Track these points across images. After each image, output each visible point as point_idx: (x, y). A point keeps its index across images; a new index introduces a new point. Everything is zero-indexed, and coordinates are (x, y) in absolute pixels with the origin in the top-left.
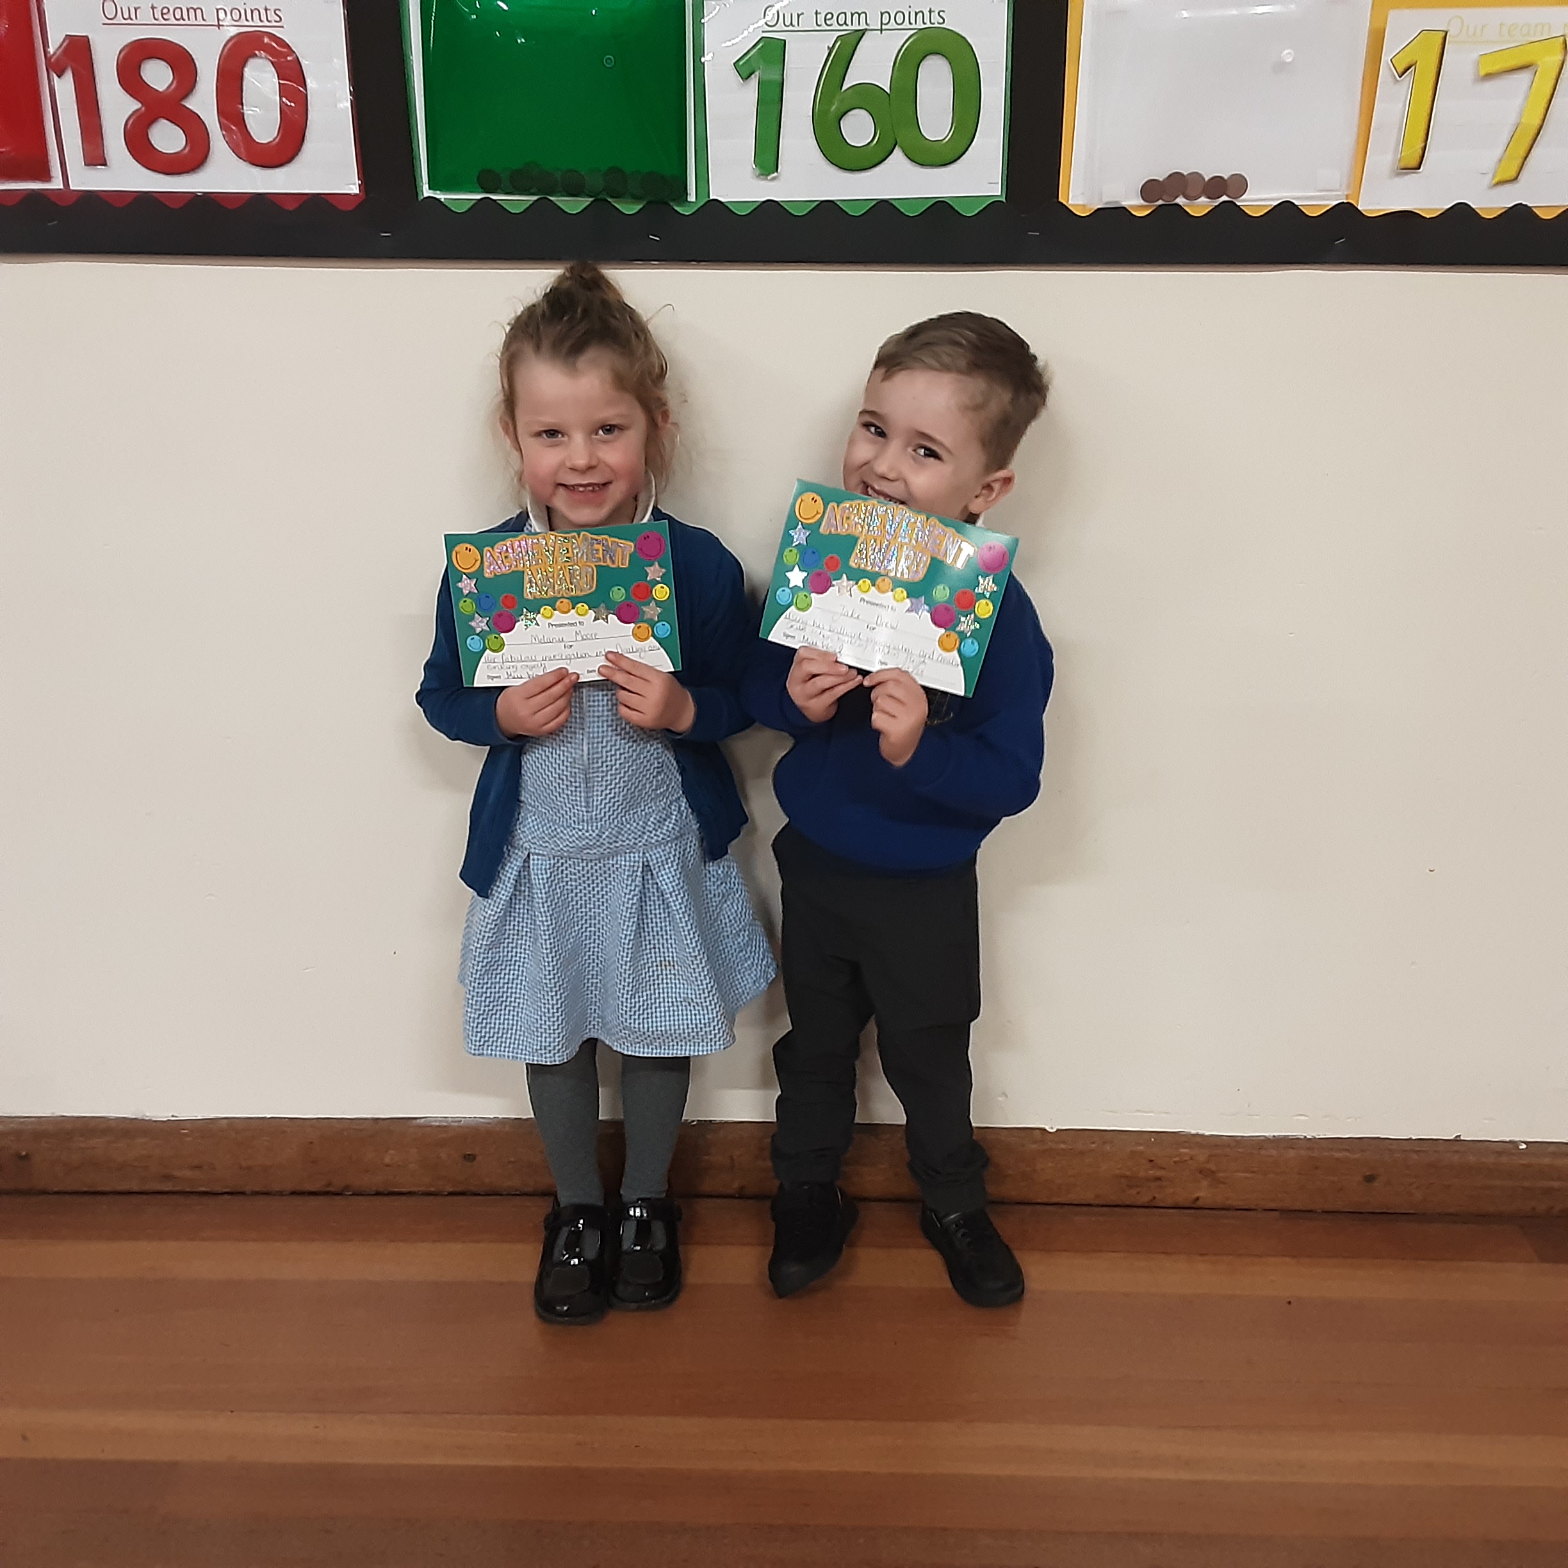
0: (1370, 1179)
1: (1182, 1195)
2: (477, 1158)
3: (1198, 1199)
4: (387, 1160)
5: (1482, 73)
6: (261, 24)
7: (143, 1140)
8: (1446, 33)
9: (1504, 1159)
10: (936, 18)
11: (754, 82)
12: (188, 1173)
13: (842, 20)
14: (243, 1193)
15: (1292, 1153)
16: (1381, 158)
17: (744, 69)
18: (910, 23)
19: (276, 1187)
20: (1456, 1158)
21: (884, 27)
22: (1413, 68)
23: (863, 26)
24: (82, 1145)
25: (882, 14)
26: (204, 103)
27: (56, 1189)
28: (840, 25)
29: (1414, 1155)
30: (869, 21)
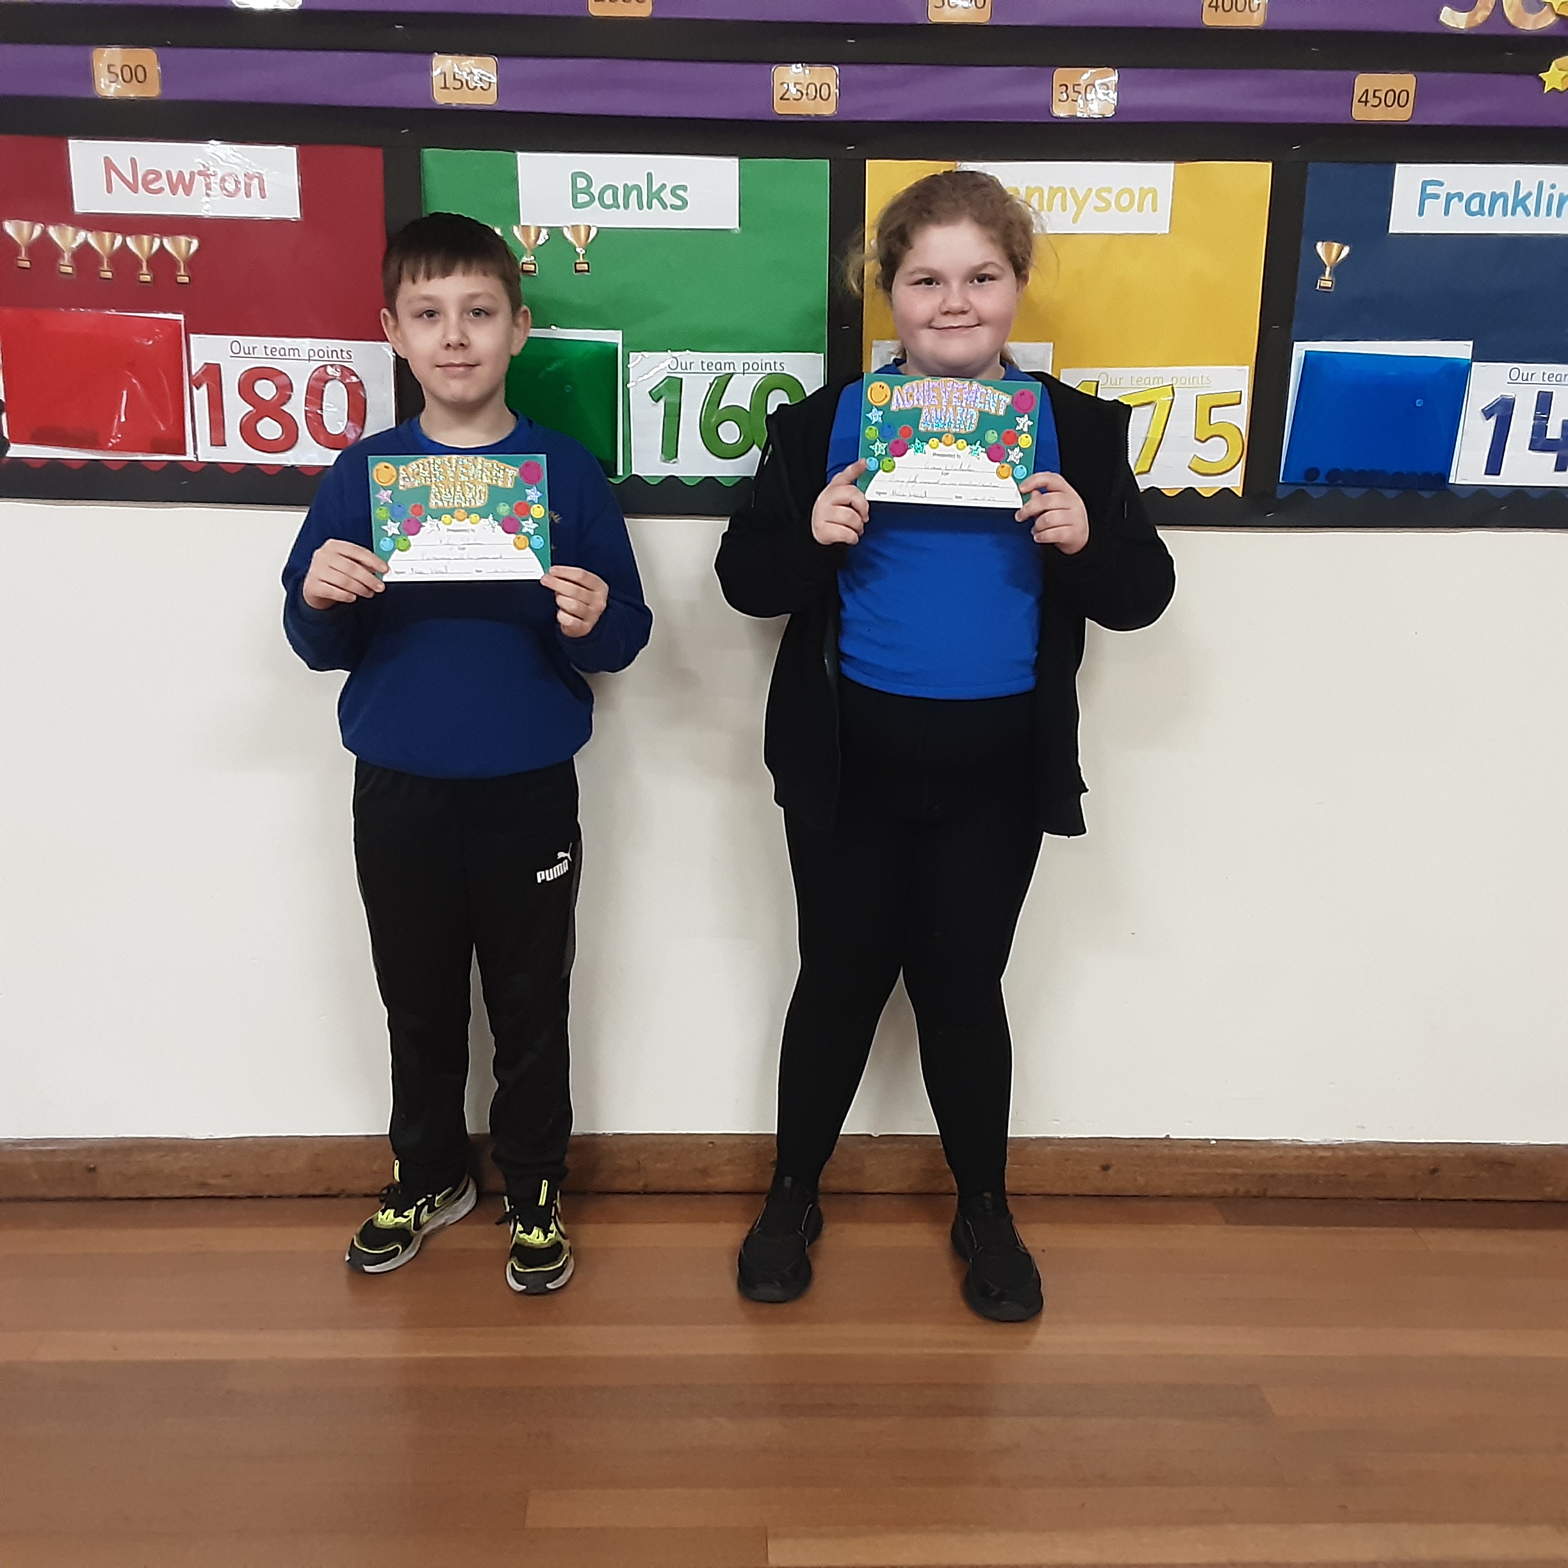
0: (1105, 1168)
4: (375, 1168)
6: (338, 360)
7: (186, 1154)
8: (1098, 382)
9: (1200, 1152)
10: (779, 368)
12: (221, 1182)
13: (719, 366)
14: (261, 1197)
15: (1048, 1149)
17: (655, 396)
18: (762, 369)
19: (288, 1192)
20: (1166, 1151)
21: (746, 372)
23: (732, 371)
24: (139, 1159)
25: (744, 364)
26: (296, 408)
27: (115, 1196)
28: (717, 370)
29: (1135, 1149)
30: (735, 369)
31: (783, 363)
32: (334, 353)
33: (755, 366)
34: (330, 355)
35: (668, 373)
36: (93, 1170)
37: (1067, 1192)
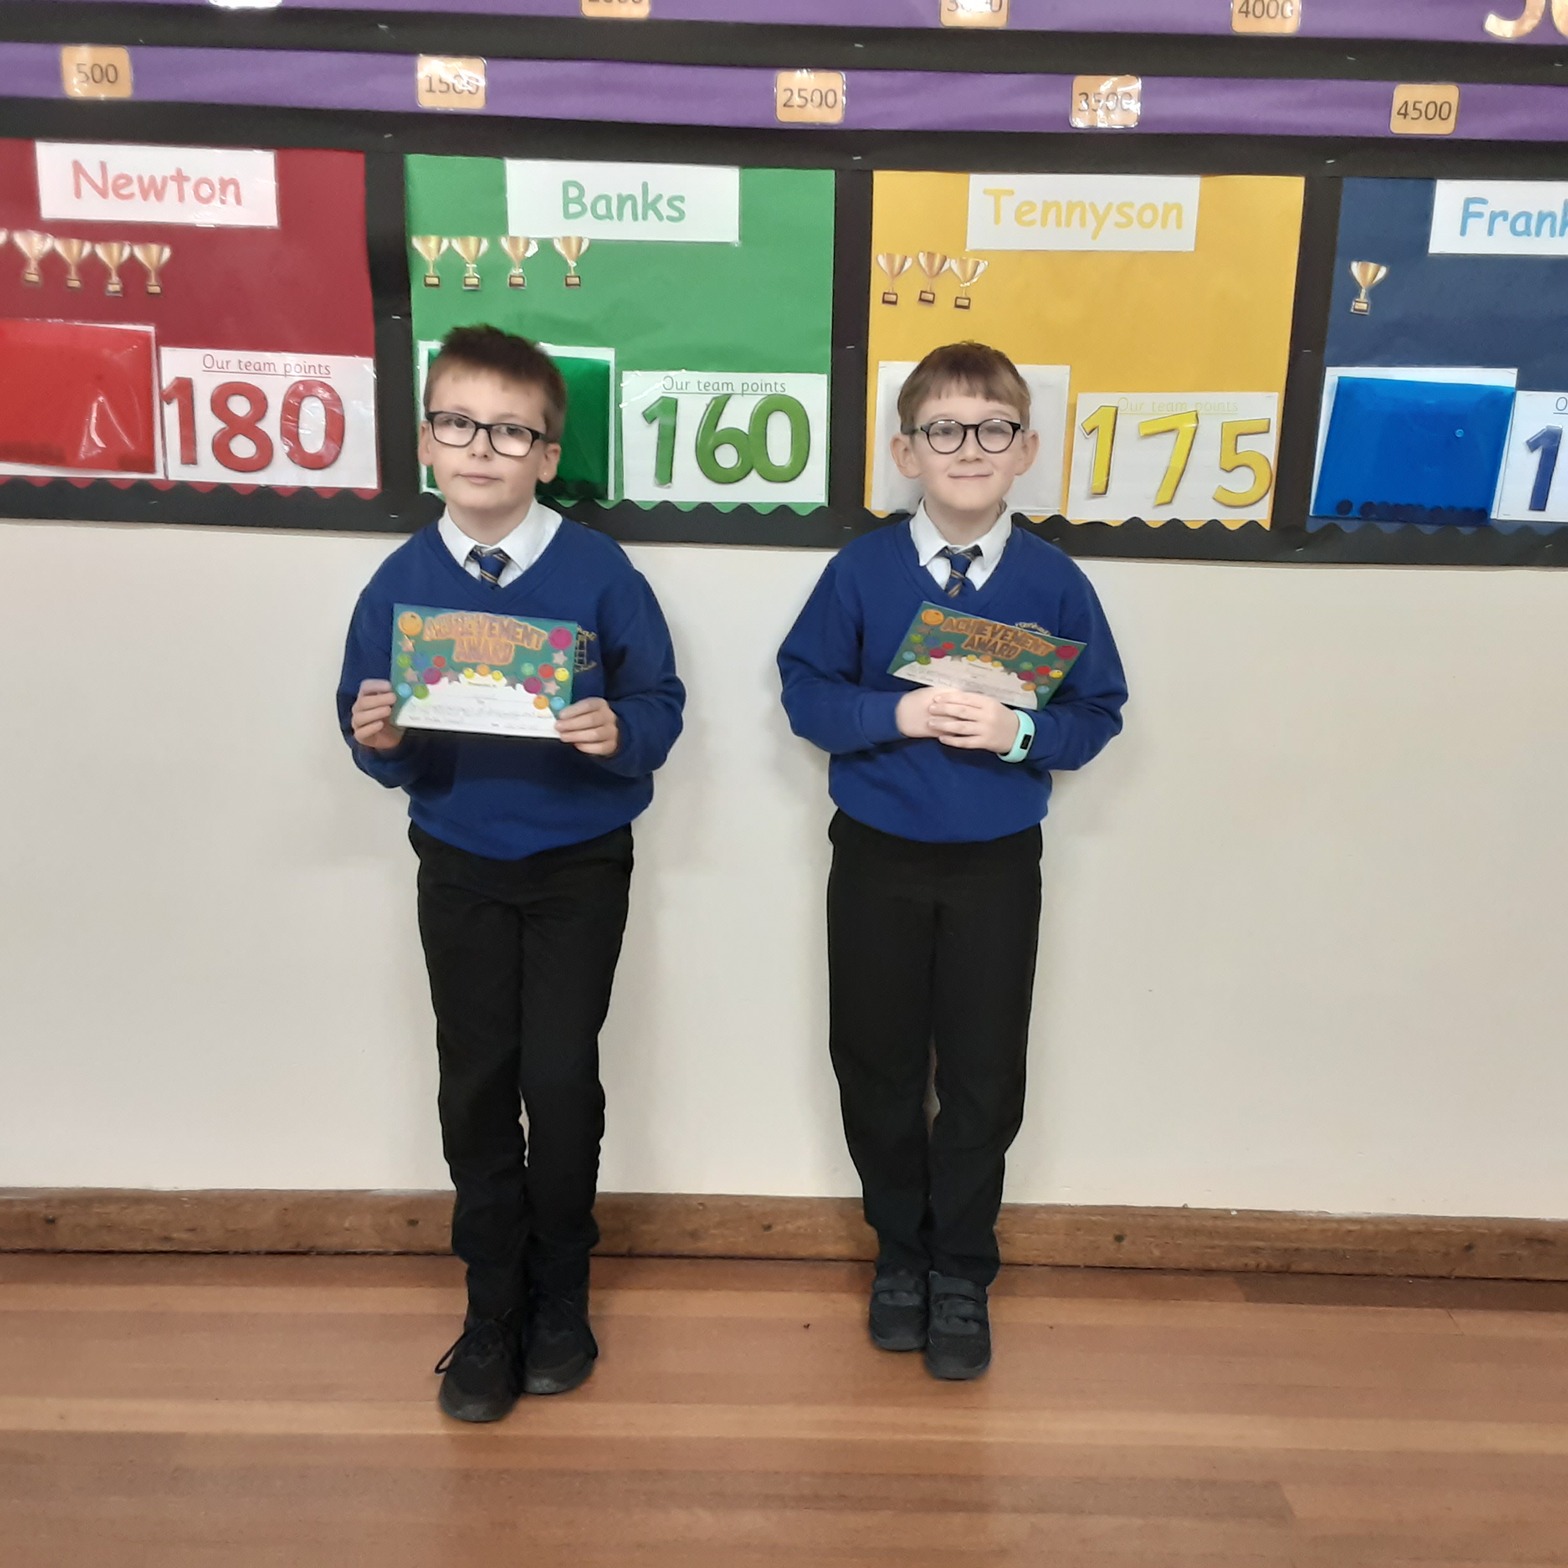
0: (1119, 1238)
2: (420, 1223)
4: (347, 1225)
5: (1142, 434)
6: (316, 375)
7: (150, 1207)
8: (1118, 408)
9: (1219, 1223)
10: (779, 388)
11: (655, 425)
12: (185, 1236)
13: (716, 387)
14: (226, 1253)
15: (1058, 1217)
16: (1079, 486)
17: (649, 416)
18: (762, 390)
19: (255, 1248)
20: (1183, 1222)
21: (744, 392)
22: (1096, 430)
23: (730, 391)
24: (98, 1210)
25: (743, 384)
26: (271, 425)
27: (75, 1249)
28: (714, 390)
29: (1152, 1220)
30: (734, 388)
31: (785, 384)
32: (312, 368)
33: (755, 387)
34: (307, 371)
35: (664, 393)
36: (51, 1222)
37: (1079, 1264)
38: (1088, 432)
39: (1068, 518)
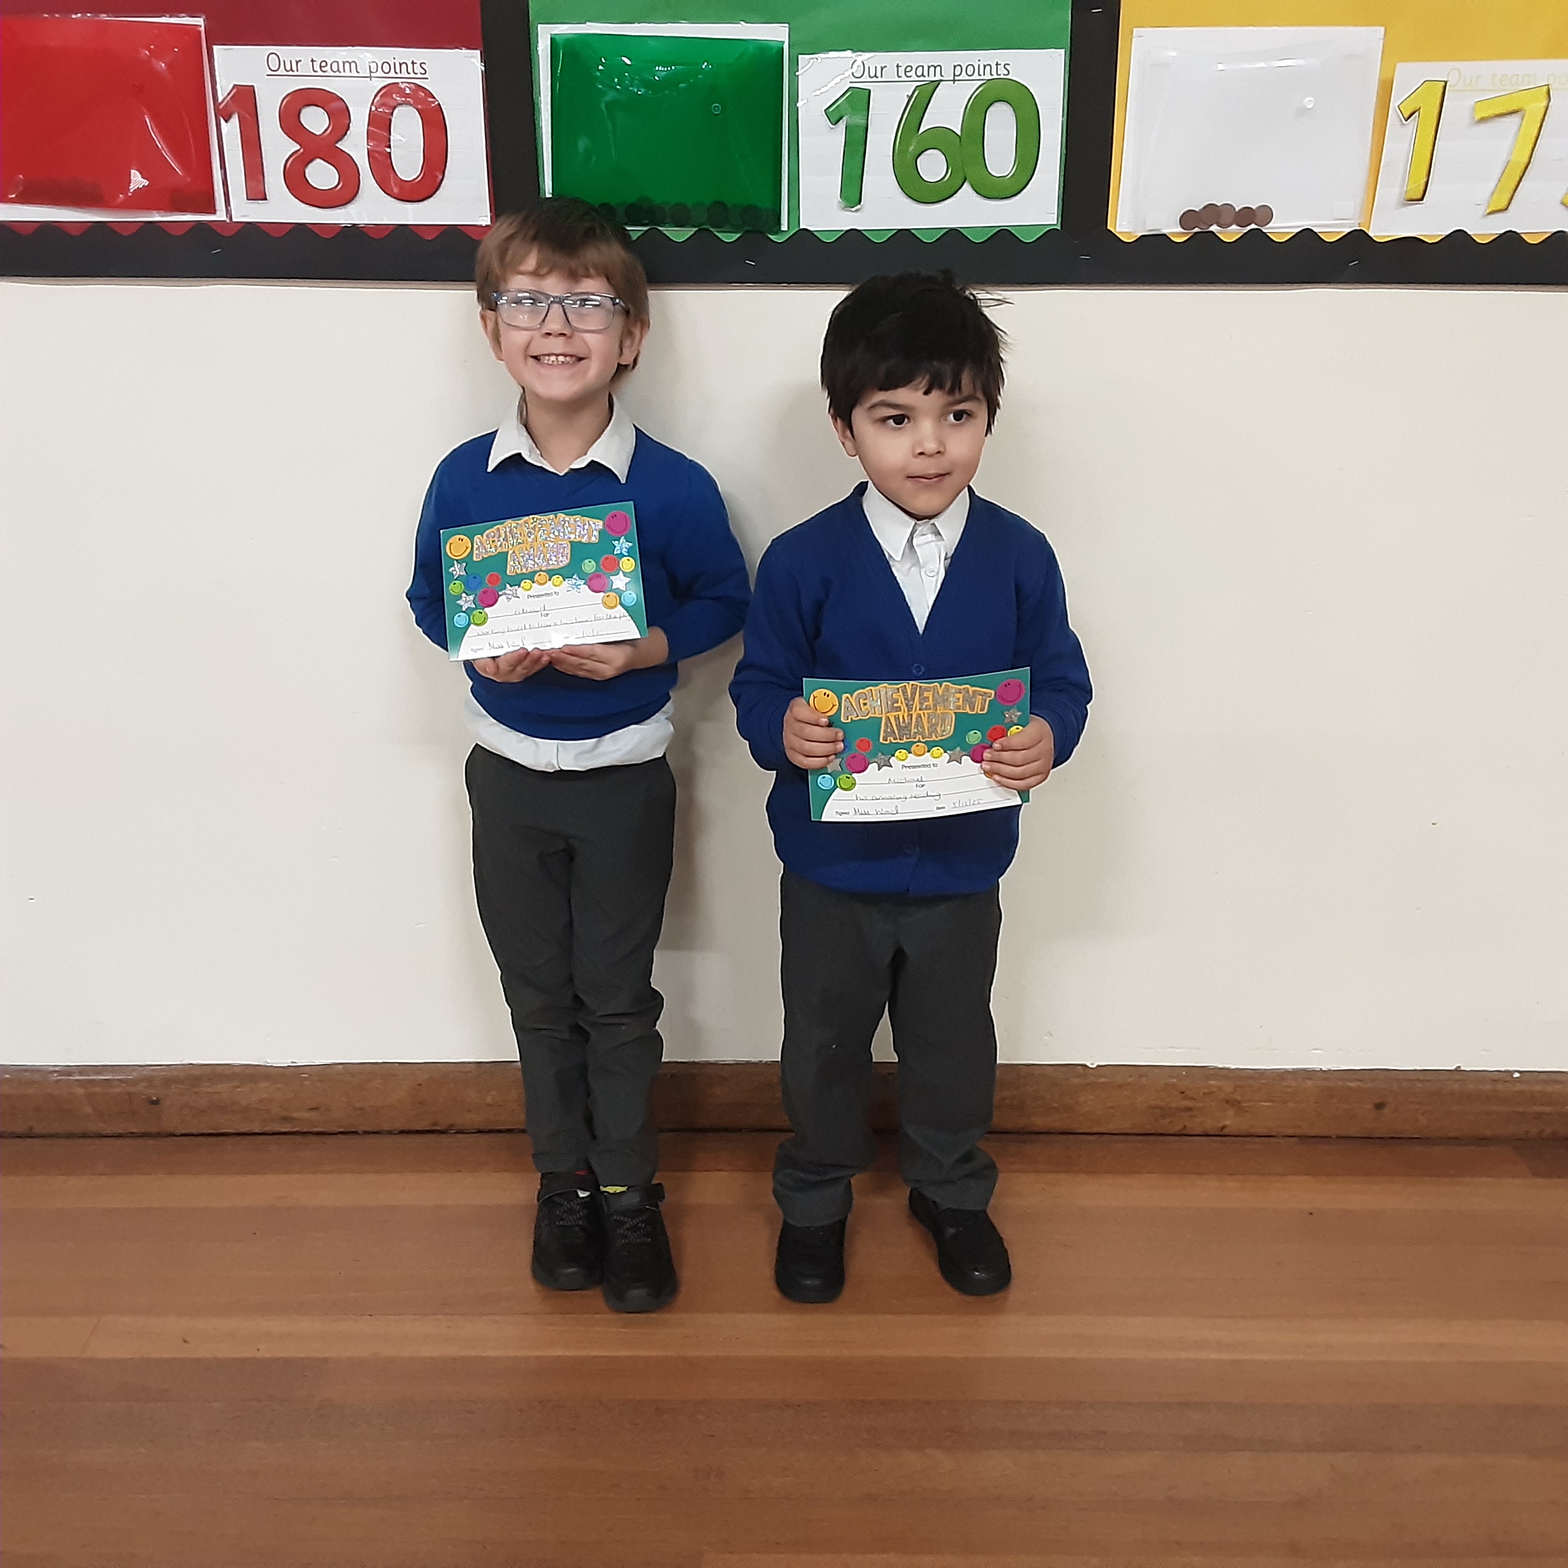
0: (1379, 1106)
1: (1210, 1125)
3: (1223, 1128)
4: (489, 1100)
5: (1478, 117)
6: (406, 75)
7: (265, 1084)
8: (1446, 82)
9: (1500, 1087)
10: (1002, 71)
11: (842, 125)
12: (306, 1115)
14: (355, 1133)
15: (1310, 1083)
16: (1389, 190)
17: (834, 115)
18: (979, 74)
19: (386, 1127)
20: (1456, 1086)
21: (956, 78)
22: (1417, 114)
23: (938, 77)
24: (209, 1090)
25: (955, 67)
26: (356, 145)
27: (183, 1132)
28: (918, 76)
29: (1419, 1085)
30: (943, 74)
31: (1008, 64)
32: (404, 66)
33: (970, 71)
34: (398, 70)
35: (851, 82)
36: (155, 1103)
37: (1328, 1134)
38: (1406, 116)
39: (1371, 234)
